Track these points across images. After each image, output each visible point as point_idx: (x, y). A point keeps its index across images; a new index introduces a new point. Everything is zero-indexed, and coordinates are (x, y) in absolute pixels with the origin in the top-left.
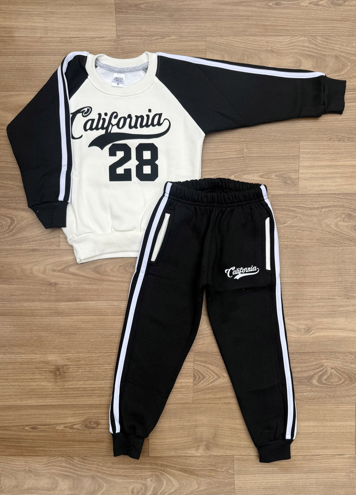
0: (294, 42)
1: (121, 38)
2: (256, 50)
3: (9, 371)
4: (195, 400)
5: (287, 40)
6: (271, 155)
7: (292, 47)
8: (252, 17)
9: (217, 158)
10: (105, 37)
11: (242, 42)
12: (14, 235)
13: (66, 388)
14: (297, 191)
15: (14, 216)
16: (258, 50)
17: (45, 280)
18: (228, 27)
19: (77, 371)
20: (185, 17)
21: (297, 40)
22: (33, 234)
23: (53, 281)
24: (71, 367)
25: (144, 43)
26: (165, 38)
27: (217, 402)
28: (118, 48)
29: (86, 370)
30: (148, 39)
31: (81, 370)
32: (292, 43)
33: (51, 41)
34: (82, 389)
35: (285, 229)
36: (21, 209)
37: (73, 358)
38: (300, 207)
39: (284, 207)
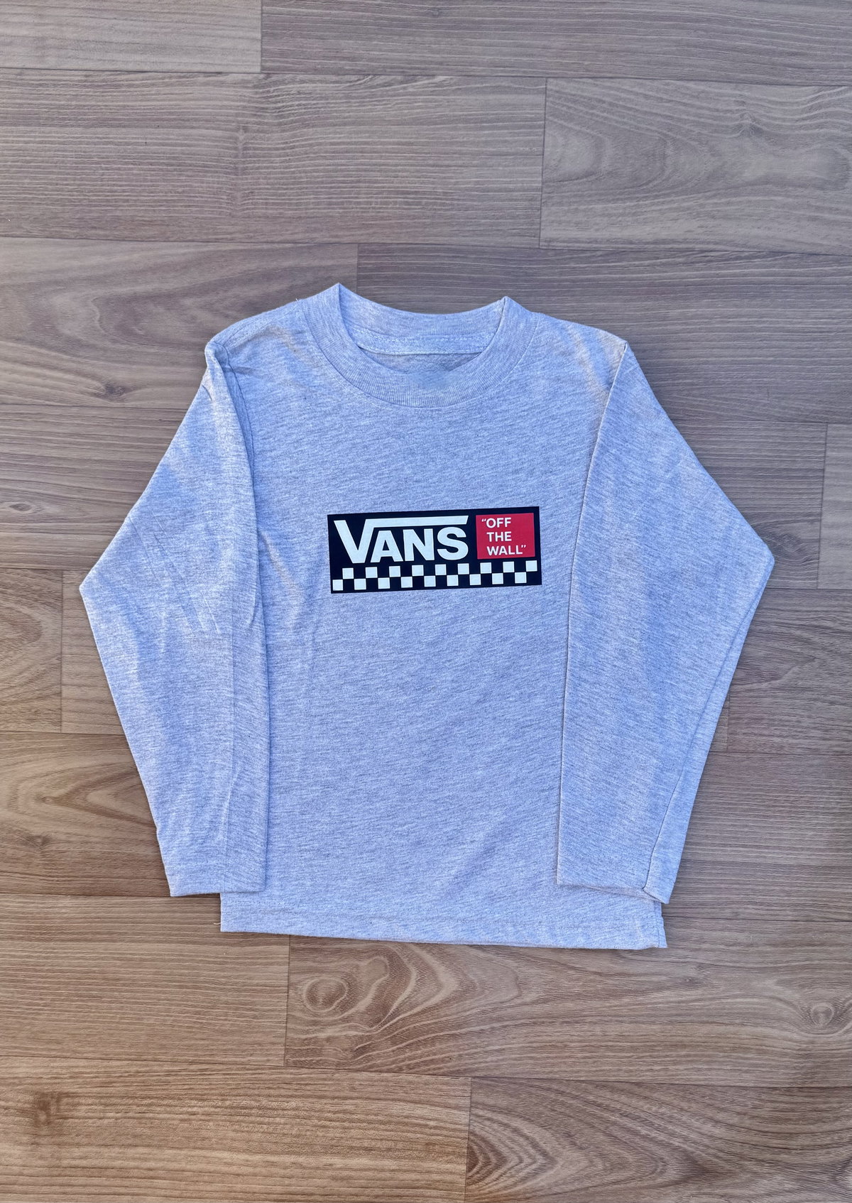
0: (828, 105)
1: (274, 78)
2: (704, 125)
5: (803, 99)
6: (739, 465)
7: (822, 120)
8: (696, 22)
10: (227, 73)
11: (661, 99)
13: (64, 1165)
14: (814, 579)
16: (711, 125)
17: (15, 829)
18: (619, 51)
19: (102, 1115)
20: (480, 18)
21: (839, 100)
23: (36, 831)
24: (82, 1101)
25: (347, 97)
26: (416, 81)
28: (267, 109)
30: (362, 81)
32: (820, 106)
33: (55, 82)
34: (114, 1172)
35: (776, 697)
37: (88, 1073)
38: (823, 630)
39: (774, 628)
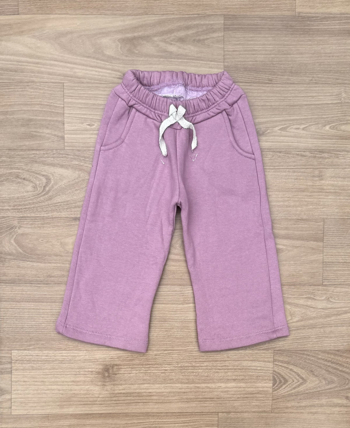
3: (47, 371)
4: (275, 408)
9: (308, 103)
12: (50, 199)
15: (50, 173)
22: (75, 197)
27: (302, 411)
29: (140, 372)
31: (134, 372)
36: (59, 165)
